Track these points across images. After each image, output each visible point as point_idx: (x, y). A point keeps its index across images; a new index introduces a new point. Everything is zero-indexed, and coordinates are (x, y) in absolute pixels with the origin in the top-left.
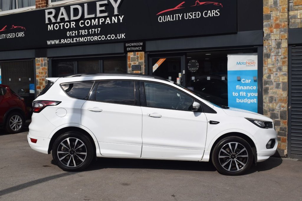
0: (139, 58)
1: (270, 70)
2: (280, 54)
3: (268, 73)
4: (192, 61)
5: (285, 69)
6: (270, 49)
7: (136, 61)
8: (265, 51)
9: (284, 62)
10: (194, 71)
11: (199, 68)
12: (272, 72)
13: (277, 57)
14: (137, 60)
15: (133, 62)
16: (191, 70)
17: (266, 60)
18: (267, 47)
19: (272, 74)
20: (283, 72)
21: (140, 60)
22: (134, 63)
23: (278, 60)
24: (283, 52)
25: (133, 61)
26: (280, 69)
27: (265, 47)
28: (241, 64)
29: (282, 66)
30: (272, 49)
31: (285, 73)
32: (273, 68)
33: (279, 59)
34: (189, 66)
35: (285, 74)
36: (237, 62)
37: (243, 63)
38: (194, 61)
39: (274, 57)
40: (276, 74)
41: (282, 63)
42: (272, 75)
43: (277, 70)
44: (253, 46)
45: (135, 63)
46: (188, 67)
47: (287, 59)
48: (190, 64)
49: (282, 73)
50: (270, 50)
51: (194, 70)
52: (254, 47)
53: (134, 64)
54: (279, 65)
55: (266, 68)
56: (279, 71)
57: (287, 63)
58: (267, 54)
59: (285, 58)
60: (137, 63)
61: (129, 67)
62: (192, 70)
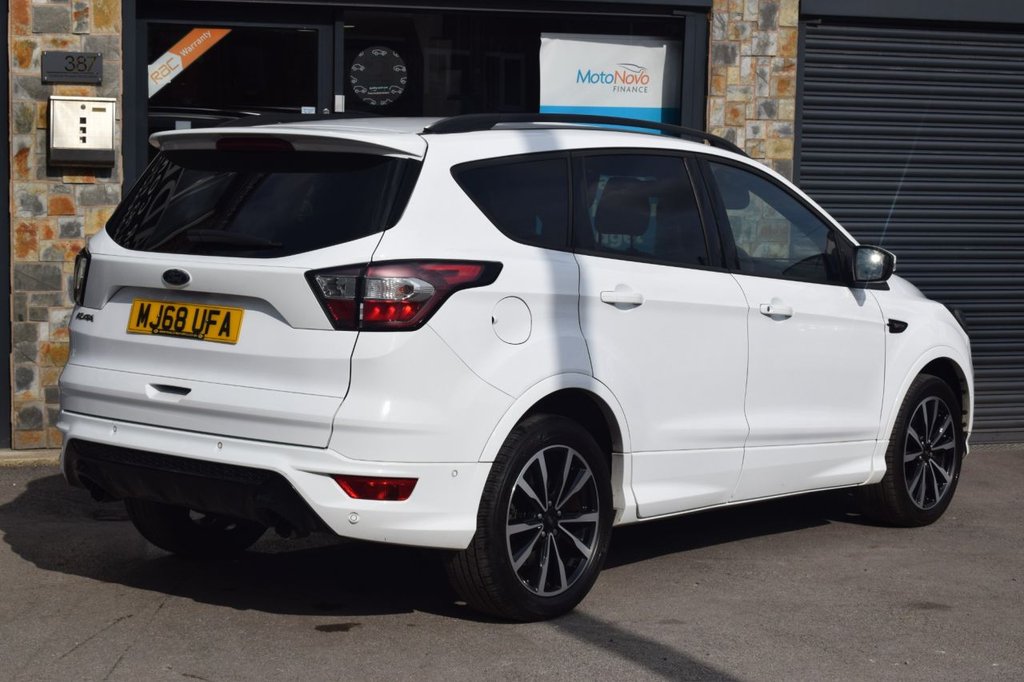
0: (90, 19)
1: (735, 113)
2: (772, 51)
3: (726, 125)
4: (375, 52)
5: (787, 108)
6: (736, 28)
7: (67, 31)
8: (717, 35)
9: (783, 83)
10: (383, 103)
11: (407, 87)
12: (741, 120)
13: (761, 60)
14: (75, 25)
15: (49, 37)
16: (366, 95)
17: (722, 72)
18: (725, 17)
19: (740, 126)
20: (780, 121)
21: (98, 25)
22: (54, 42)
23: (762, 75)
24: (783, 43)
25: (49, 31)
26: (770, 109)
27: (721, 20)
28: (595, 79)
29: (779, 97)
30: (744, 29)
31: (786, 124)
32: (746, 103)
33: (767, 70)
34: (358, 74)
35: (785, 131)
36: (580, 72)
37: (602, 74)
38: (384, 53)
39: (747, 61)
40: (756, 130)
41: (776, 85)
42: (740, 132)
43: (759, 114)
44: (670, 8)
45: (65, 43)
46: (354, 82)
47: (793, 73)
48: (362, 68)
49: (777, 125)
50: (739, 30)
51: (384, 97)
52: (675, 12)
53: (53, 49)
54: (766, 92)
55: (719, 101)
56: (764, 116)
57: (792, 90)
58: (725, 48)
59: (787, 67)
60: (76, 45)
61: (23, 61)
62: (375, 97)
